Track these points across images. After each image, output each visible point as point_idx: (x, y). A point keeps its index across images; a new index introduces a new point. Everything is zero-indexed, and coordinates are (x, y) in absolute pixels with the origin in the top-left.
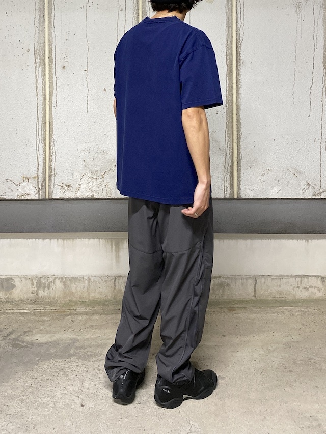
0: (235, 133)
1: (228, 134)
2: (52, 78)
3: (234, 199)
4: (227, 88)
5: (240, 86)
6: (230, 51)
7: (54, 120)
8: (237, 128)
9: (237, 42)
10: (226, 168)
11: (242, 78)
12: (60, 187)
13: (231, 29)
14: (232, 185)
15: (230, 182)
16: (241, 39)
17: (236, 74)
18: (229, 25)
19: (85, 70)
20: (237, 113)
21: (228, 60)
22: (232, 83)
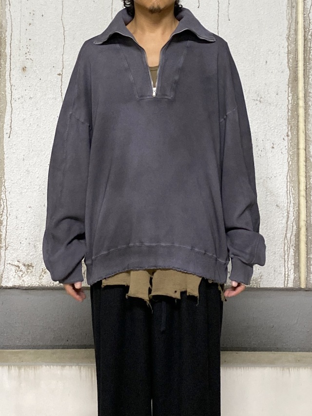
0: (303, 179)
1: (291, 181)
2: (5, 86)
3: (300, 289)
4: (290, 106)
5: (310, 103)
6: (293, 46)
7: (6, 156)
8: (307, 172)
9: (305, 32)
10: (289, 239)
12: (14, 268)
13: (295, 11)
14: (297, 266)
15: (295, 261)
17: (304, 83)
18: (292, 3)
19: (59, 74)
20: (306, 147)
21: (291, 60)
22: (298, 99)
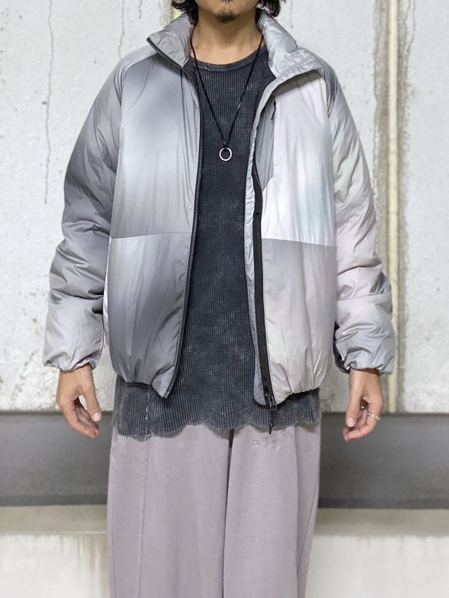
4: (377, 152)
5: (405, 147)
6: (382, 65)
8: (399, 246)
9: (399, 45)
11: (410, 129)
13: (384, 15)
16: (409, 38)
17: (398, 118)
18: (381, 4)
19: (44, 103)
20: (399, 210)
21: (379, 86)
22: (388, 140)
